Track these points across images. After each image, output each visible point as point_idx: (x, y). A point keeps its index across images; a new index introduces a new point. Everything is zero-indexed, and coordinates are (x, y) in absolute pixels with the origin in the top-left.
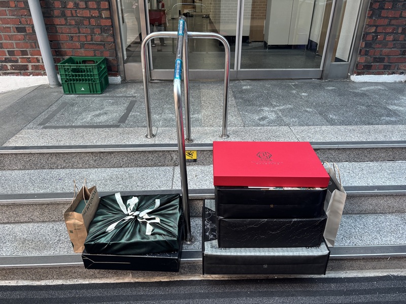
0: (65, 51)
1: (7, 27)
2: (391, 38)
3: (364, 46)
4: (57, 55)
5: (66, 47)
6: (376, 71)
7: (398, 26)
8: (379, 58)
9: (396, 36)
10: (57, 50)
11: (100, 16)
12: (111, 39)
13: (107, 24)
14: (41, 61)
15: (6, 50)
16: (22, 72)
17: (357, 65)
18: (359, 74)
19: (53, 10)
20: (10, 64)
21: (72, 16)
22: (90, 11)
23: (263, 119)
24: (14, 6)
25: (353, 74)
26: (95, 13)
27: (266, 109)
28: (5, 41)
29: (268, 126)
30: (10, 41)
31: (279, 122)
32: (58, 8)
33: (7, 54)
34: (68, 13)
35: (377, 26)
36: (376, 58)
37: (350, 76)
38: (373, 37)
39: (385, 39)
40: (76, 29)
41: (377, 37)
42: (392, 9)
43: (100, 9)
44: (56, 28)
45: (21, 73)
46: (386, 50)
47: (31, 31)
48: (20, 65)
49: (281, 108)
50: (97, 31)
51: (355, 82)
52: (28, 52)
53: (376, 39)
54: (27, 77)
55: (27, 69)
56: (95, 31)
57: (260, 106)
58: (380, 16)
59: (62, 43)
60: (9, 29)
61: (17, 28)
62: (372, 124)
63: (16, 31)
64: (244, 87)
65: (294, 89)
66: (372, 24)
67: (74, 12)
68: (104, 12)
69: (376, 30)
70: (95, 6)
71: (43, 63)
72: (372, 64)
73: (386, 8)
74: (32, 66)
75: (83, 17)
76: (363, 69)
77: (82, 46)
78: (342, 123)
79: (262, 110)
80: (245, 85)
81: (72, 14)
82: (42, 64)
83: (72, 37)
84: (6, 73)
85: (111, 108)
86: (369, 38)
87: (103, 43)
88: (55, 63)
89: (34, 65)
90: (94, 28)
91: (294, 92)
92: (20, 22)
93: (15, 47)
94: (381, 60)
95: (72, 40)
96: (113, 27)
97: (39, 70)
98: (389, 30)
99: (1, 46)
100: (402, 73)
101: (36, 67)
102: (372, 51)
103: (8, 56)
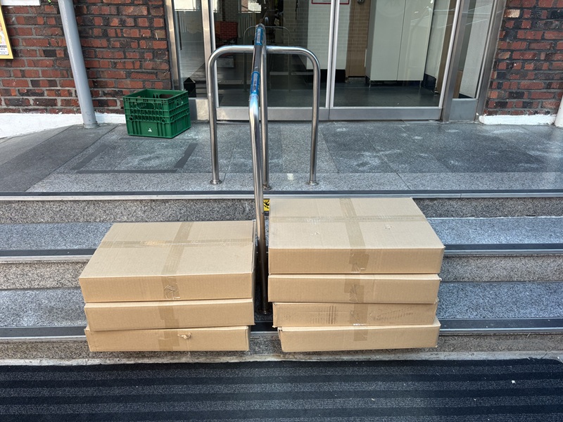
0: (105, 82)
1: (33, 50)
2: (531, 66)
3: (495, 77)
4: (95, 87)
5: (107, 76)
6: (513, 110)
7: (540, 51)
8: (517, 93)
9: (538, 64)
10: (95, 80)
11: (153, 38)
12: (165, 66)
13: (162, 47)
14: (74, 95)
15: (29, 79)
16: (49, 108)
17: (487, 102)
18: (490, 114)
19: (92, 29)
20: (34, 98)
21: (117, 37)
22: (140, 31)
23: (363, 164)
24: (42, 23)
25: (482, 114)
26: (147, 33)
27: (367, 154)
28: (28, 68)
29: (370, 172)
30: (35, 68)
31: (384, 168)
32: (99, 26)
33: (30, 85)
34: (111, 32)
35: (512, 51)
36: (513, 92)
37: (478, 116)
38: (508, 65)
39: (523, 67)
40: (122, 53)
41: (513, 65)
42: (531, 29)
43: (153, 27)
44: (95, 52)
45: (46, 110)
46: (525, 83)
47: (63, 56)
48: (46, 99)
49: (387, 153)
50: (148, 56)
51: (485, 125)
52: (58, 82)
53: (511, 68)
54: (54, 115)
55: (56, 105)
56: (145, 55)
57: (360, 150)
58: (515, 38)
59: (103, 71)
60: (34, 53)
61: (44, 51)
62: (506, 171)
63: (43, 55)
64: (338, 130)
65: (405, 132)
66: (505, 47)
67: (119, 31)
68: (158, 31)
69: (511, 55)
70: (147, 24)
71: (77, 97)
72: (507, 100)
73: (523, 27)
74: (62, 100)
75: (131, 38)
76: (495, 107)
77: (129, 75)
78: (467, 170)
79: (363, 155)
80: (340, 128)
81: (116, 33)
82: (75, 98)
83: (115, 63)
84: (27, 109)
85: (164, 152)
86: (502, 66)
87: (155, 71)
88: (92, 97)
89: (65, 100)
90: (143, 53)
91: (405, 135)
92: (49, 44)
93: (41, 75)
94: (519, 95)
95: (115, 67)
96: (168, 51)
97: (71, 106)
98: (529, 56)
99: (23, 74)
100: (547, 113)
101: (67, 103)
102: (506, 83)
103: (31, 88)
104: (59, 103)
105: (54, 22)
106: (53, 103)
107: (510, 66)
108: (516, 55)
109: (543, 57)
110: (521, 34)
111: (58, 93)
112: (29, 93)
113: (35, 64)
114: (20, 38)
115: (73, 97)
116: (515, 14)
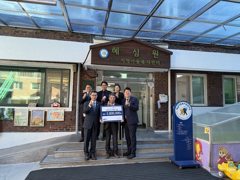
3: (156, 123)
6: (160, 129)
9: (163, 121)
17: (155, 128)
25: (155, 130)
28: (66, 123)
36: (159, 126)
39: (160, 121)
42: (160, 115)
45: (67, 131)
46: (161, 124)
47: (74, 120)
51: (156, 132)
52: (71, 125)
54: (69, 132)
60: (68, 120)
63: (70, 120)
66: (156, 118)
73: (158, 114)
76: (157, 129)
84: (63, 131)
92: (71, 118)
93: (68, 124)
98: (161, 119)
99: (64, 124)
100: (167, 130)
101: (72, 130)
102: (158, 124)
103: (65, 126)
104: (70, 130)
105: (73, 114)
106: (69, 130)
107: (158, 121)
108: (158, 119)
109: (163, 119)
110: (158, 116)
111: (71, 128)
112: (65, 128)
113: (68, 122)
114: (66, 117)
115: (74, 128)
116: (156, 112)
